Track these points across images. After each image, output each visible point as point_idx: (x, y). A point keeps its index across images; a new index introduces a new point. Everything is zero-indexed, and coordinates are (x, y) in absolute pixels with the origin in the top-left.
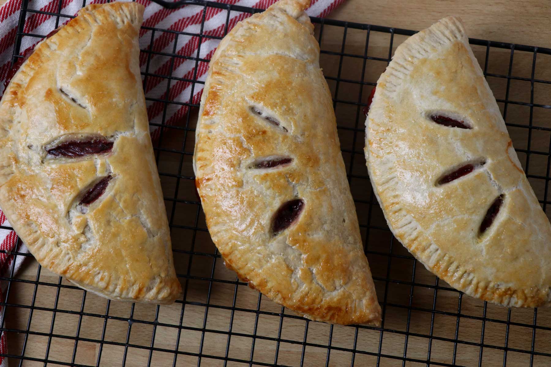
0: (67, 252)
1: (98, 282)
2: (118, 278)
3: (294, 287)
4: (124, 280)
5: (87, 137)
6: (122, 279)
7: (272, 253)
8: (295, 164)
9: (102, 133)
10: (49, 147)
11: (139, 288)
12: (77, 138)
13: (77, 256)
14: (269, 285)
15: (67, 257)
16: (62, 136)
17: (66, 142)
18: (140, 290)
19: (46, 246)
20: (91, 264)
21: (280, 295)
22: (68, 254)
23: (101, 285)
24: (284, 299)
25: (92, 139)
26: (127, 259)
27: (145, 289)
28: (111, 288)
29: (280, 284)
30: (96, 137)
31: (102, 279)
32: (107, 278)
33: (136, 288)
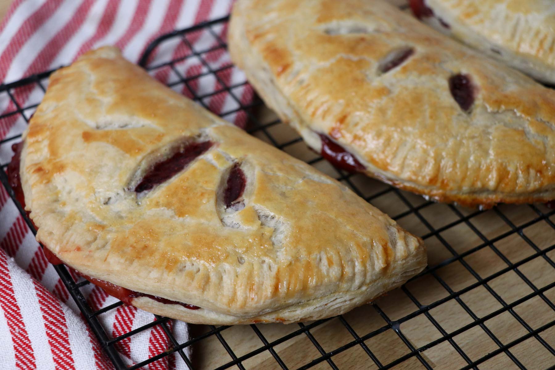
0: (261, 262)
1: (328, 272)
2: (348, 251)
3: (540, 147)
4: (358, 245)
5: (173, 148)
6: (355, 247)
7: (487, 127)
8: (420, 50)
9: (187, 133)
10: (133, 185)
11: (382, 246)
12: (162, 155)
13: (277, 257)
14: (511, 169)
15: (265, 266)
16: (140, 162)
17: (150, 167)
18: (385, 250)
19: (225, 277)
20: (303, 255)
21: (532, 172)
22: (263, 262)
23: (334, 273)
24: (540, 172)
25: (178, 148)
26: (340, 220)
27: (389, 245)
28: (348, 270)
29: (523, 155)
30: (184, 143)
31: (330, 263)
32: (335, 258)
33: (378, 250)
